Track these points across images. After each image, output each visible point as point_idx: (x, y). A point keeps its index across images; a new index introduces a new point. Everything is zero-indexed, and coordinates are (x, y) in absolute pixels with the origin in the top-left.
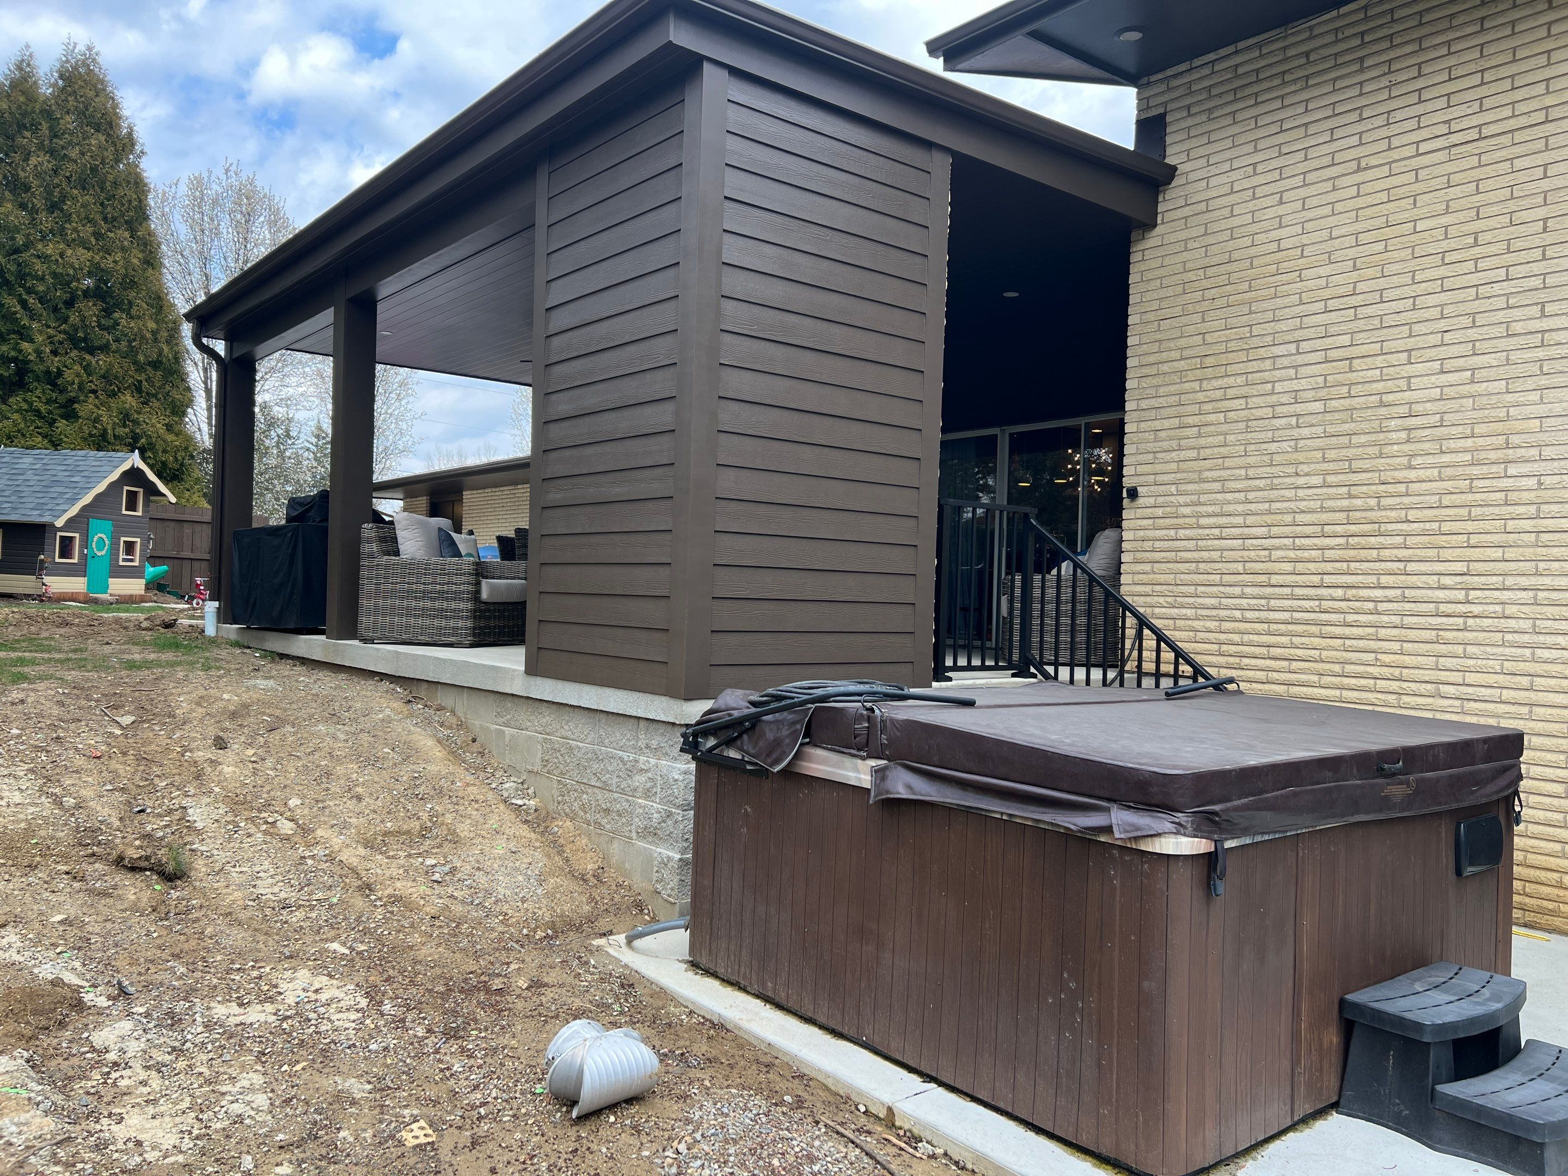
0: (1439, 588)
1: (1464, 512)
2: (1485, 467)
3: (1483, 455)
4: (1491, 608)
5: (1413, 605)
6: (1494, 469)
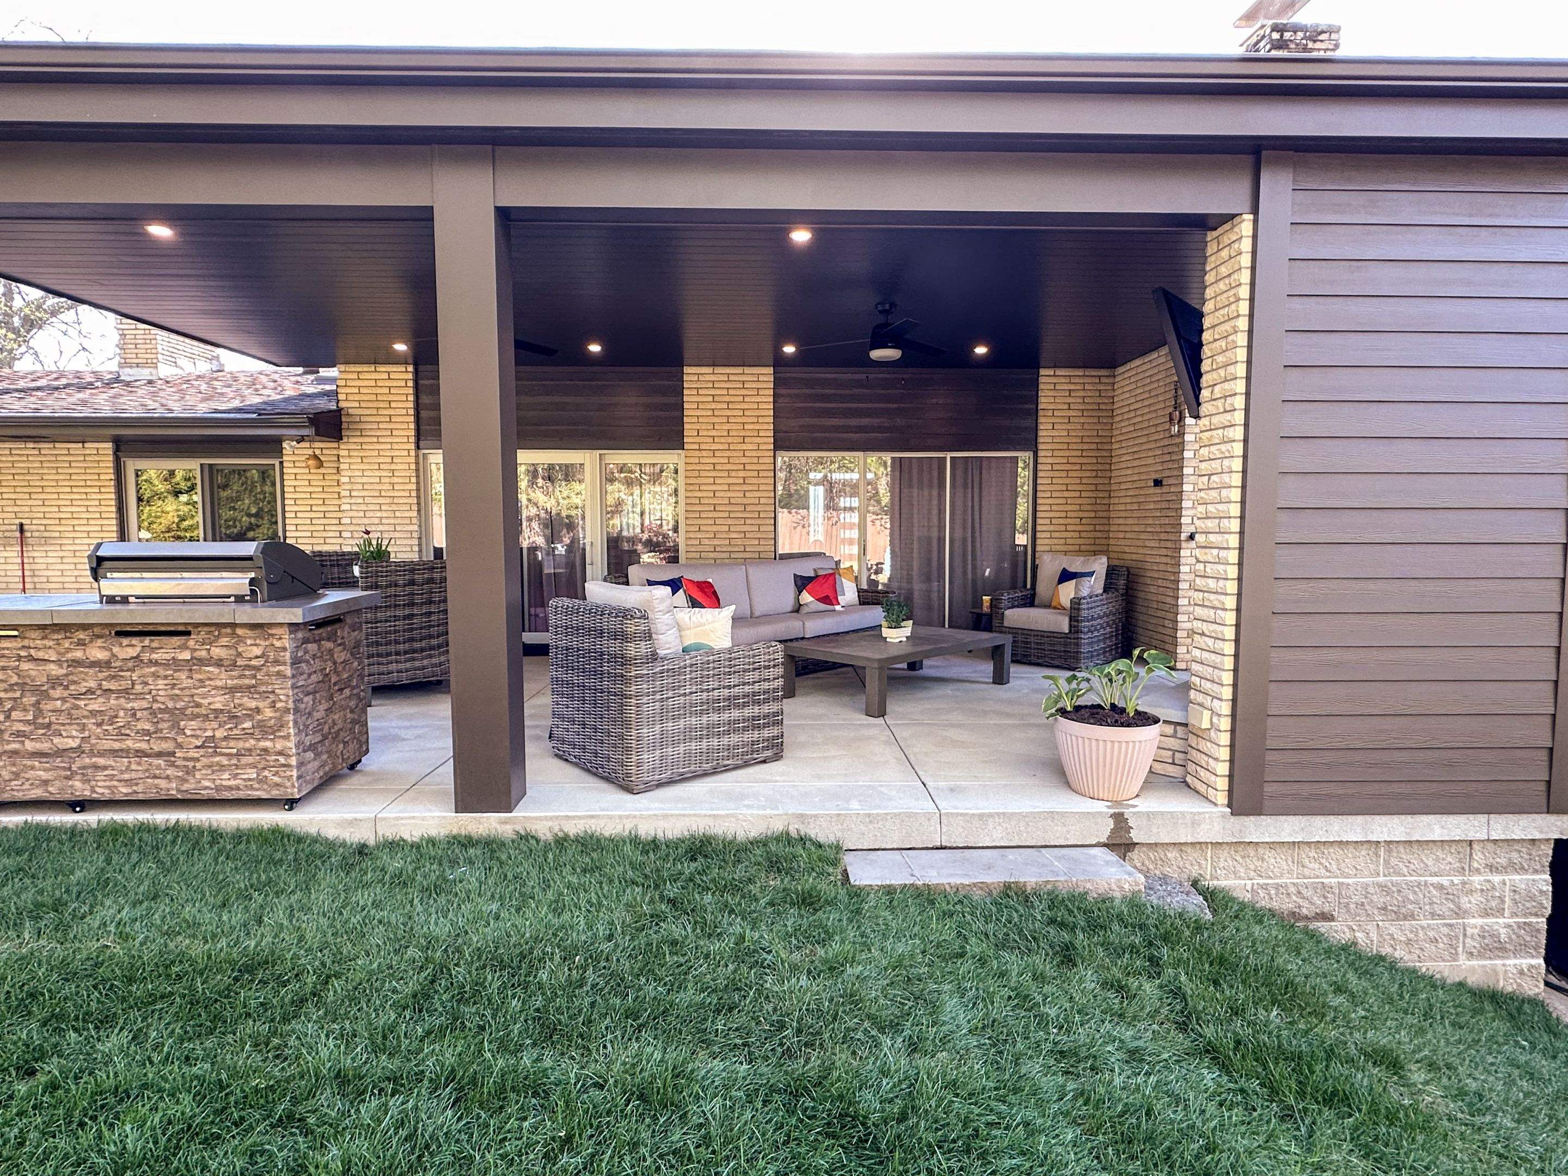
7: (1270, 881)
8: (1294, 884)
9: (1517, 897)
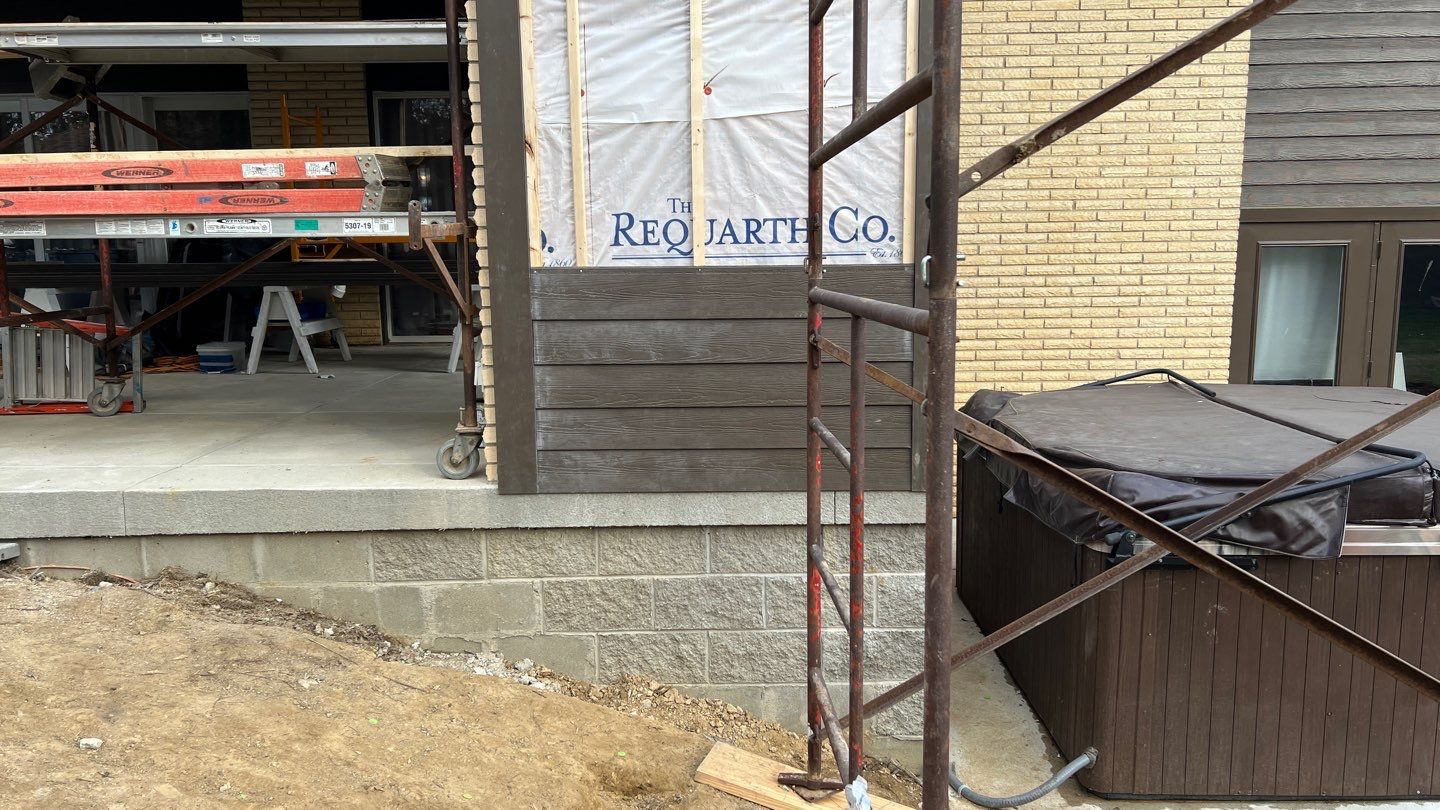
0: (1121, 274)
1: (1140, 214)
2: (1156, 179)
3: (1155, 169)
4: (1158, 288)
5: (1101, 288)
6: (1164, 180)
7: (564, 579)
8: (596, 582)
9: (886, 600)
